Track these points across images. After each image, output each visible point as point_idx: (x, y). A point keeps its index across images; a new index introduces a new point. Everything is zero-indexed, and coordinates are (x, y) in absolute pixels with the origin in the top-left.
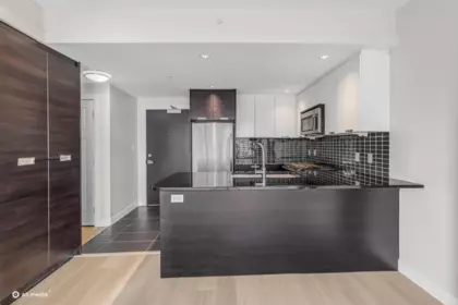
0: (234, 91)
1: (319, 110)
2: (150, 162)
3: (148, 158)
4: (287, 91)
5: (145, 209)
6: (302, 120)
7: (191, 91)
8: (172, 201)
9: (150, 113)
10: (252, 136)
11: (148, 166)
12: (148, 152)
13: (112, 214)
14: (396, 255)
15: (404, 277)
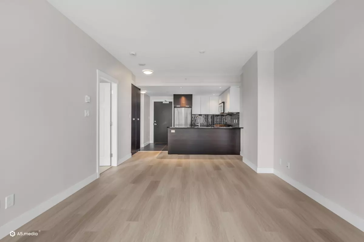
0: (192, 95)
1: (223, 104)
2: (156, 124)
3: (154, 123)
4: (214, 95)
5: (153, 144)
6: (219, 107)
7: (174, 95)
8: (172, 132)
9: (155, 103)
10: (200, 114)
11: (155, 126)
12: (154, 120)
13: (144, 143)
14: (240, 150)
15: (241, 156)
